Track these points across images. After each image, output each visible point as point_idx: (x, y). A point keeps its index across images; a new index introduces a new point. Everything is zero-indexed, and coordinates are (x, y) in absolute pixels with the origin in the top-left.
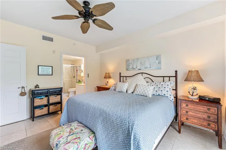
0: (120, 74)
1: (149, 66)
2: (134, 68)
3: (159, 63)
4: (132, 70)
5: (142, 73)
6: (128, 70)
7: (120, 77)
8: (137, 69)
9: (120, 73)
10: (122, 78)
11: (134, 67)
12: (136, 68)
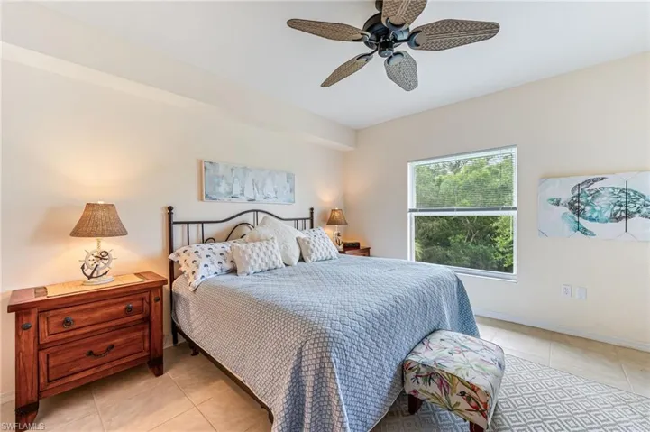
0: (170, 215)
1: (273, 195)
2: (233, 194)
3: (292, 190)
4: (226, 199)
5: (257, 211)
6: (211, 198)
7: (170, 223)
8: (244, 198)
9: (170, 208)
10: (177, 230)
11: (236, 191)
12: (242, 194)
